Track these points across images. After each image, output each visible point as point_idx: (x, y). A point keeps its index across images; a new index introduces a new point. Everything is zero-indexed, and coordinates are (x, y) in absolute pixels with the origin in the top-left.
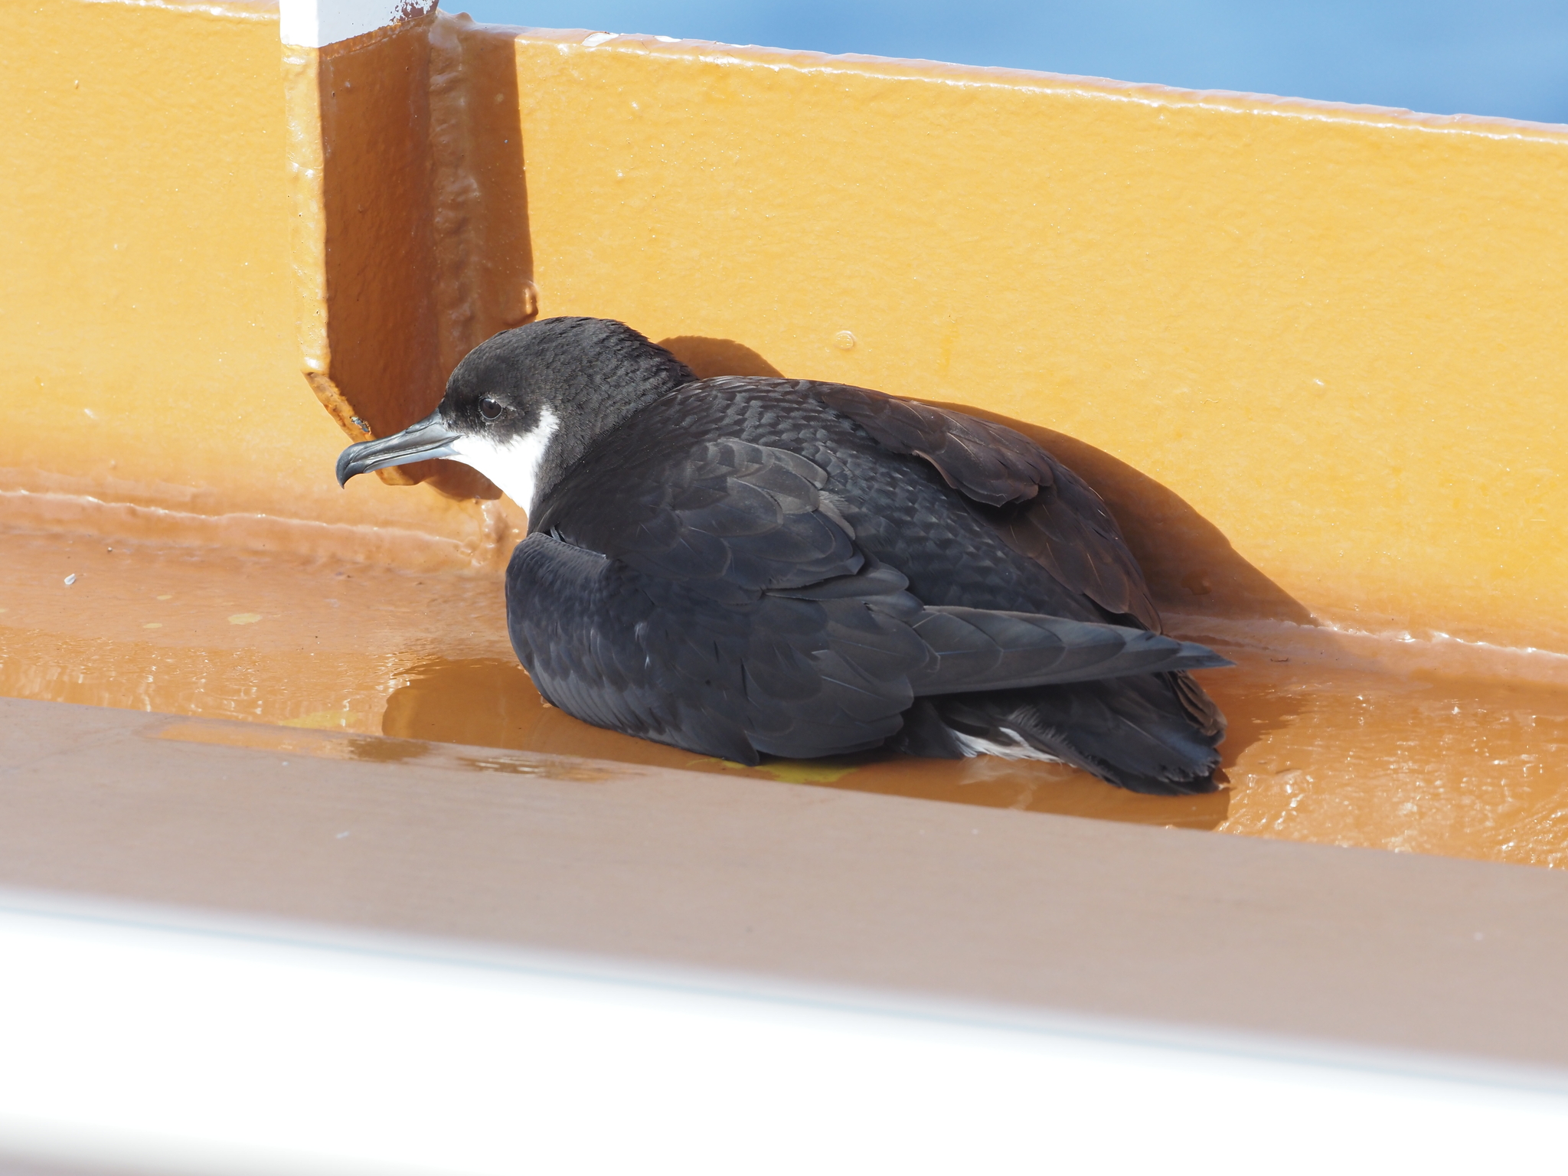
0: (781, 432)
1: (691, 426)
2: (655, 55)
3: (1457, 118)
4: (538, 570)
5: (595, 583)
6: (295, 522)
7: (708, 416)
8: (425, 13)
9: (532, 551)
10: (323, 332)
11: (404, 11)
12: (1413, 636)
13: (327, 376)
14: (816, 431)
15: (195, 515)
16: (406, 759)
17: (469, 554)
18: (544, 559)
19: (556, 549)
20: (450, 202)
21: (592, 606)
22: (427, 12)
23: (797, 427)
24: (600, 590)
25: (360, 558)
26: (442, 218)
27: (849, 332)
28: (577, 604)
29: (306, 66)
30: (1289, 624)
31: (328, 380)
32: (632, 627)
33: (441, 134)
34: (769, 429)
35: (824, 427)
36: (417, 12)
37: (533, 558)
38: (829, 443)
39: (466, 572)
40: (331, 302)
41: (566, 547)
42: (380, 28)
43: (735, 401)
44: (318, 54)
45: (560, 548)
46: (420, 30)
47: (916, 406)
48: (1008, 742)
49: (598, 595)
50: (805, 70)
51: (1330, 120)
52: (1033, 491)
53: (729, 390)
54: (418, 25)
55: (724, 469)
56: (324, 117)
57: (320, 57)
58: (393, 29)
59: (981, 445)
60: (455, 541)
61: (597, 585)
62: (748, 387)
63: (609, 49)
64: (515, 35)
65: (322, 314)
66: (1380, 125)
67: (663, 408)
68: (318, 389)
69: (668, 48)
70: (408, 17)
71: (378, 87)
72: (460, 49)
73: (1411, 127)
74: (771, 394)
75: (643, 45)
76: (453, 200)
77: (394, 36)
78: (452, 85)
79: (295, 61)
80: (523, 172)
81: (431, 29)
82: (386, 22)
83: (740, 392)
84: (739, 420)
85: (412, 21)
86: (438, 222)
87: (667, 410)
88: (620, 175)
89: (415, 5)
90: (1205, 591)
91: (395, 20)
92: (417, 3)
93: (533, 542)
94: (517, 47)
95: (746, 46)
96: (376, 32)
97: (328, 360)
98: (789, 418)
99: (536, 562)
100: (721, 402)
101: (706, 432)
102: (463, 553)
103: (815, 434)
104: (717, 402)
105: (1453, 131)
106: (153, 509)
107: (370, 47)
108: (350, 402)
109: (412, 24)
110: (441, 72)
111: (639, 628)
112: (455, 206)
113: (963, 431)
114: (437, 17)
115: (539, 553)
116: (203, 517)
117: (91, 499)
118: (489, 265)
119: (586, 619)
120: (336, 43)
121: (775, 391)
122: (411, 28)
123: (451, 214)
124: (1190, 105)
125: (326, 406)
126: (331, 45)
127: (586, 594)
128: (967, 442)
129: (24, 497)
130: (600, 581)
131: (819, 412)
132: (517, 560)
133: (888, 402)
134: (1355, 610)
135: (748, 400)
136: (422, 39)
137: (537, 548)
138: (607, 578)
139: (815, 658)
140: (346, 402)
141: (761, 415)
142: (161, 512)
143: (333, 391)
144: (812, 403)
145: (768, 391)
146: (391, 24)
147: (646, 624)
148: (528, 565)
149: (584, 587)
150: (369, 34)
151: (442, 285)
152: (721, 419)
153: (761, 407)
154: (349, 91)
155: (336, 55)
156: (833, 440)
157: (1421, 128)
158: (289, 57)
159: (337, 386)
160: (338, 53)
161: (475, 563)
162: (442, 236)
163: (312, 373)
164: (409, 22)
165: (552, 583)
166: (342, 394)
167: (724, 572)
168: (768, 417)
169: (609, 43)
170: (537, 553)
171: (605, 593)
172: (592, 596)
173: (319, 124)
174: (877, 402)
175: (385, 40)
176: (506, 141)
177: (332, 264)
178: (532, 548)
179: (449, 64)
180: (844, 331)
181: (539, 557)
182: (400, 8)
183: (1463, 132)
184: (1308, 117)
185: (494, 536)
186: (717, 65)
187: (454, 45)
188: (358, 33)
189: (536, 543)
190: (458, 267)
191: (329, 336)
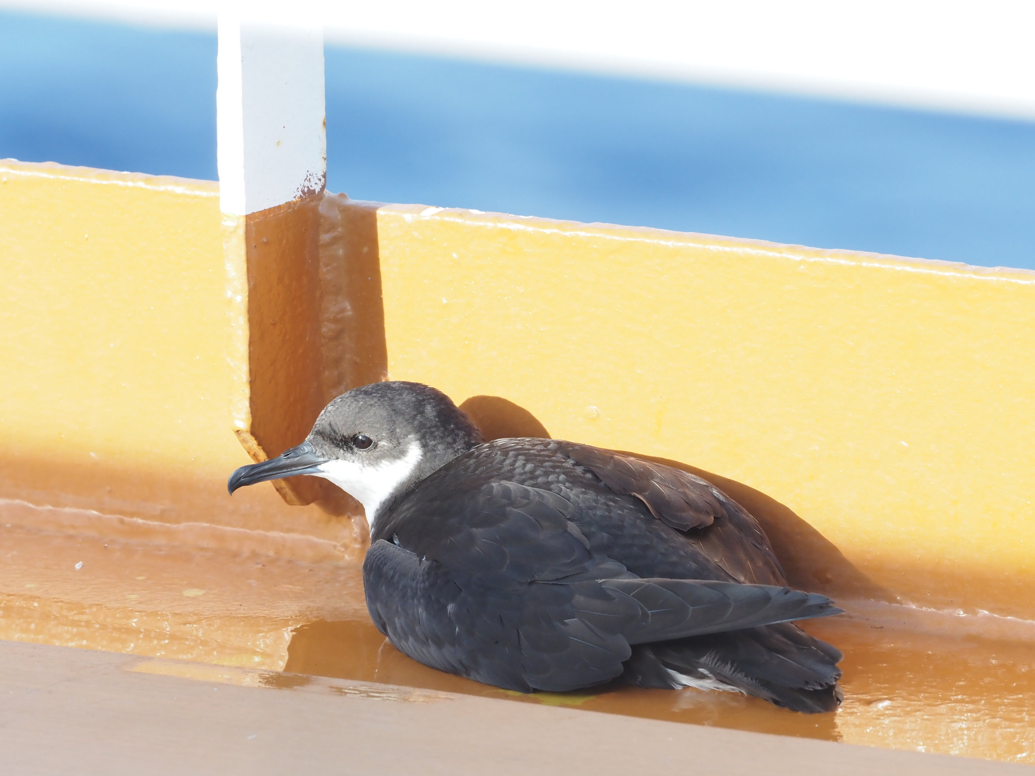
0: (537, 477)
1: (481, 473)
2: (468, 222)
3: (997, 270)
4: (383, 567)
5: (420, 577)
6: (229, 529)
7: (492, 467)
8: (317, 192)
9: (378, 554)
10: (247, 403)
11: (303, 191)
12: (965, 613)
13: (249, 432)
14: (559, 476)
15: (163, 524)
16: (295, 687)
17: (343, 552)
18: (387, 560)
19: (394, 552)
20: (332, 318)
21: (418, 592)
22: (318, 192)
23: (547, 474)
24: (424, 581)
25: (271, 553)
26: (327, 328)
27: (595, 407)
28: (409, 591)
29: (237, 227)
30: (883, 603)
31: (250, 435)
32: (445, 607)
33: (326, 273)
34: (529, 475)
35: (564, 473)
36: (311, 192)
37: (379, 559)
38: (567, 484)
39: (341, 563)
40: (252, 383)
41: (401, 551)
42: (286, 203)
43: (509, 456)
44: (245, 219)
45: (397, 551)
46: (313, 204)
47: (631, 461)
48: (702, 677)
49: (422, 585)
50: (567, 234)
51: (914, 270)
52: (711, 520)
53: (505, 450)
54: (312, 201)
55: (505, 501)
56: (248, 261)
57: (246, 221)
58: (295, 203)
59: (673, 489)
60: (334, 543)
61: (421, 578)
62: (517, 447)
63: (438, 218)
64: (376, 208)
65: (244, 392)
66: (947, 274)
67: (467, 460)
68: (244, 441)
69: (477, 218)
70: (305, 195)
71: (284, 241)
72: (339, 217)
73: (966, 276)
74: (532, 451)
75: (461, 215)
76: (334, 317)
77: (296, 208)
78: (335, 241)
79: (230, 224)
80: (381, 299)
81: (320, 204)
82: (290, 198)
83: (511, 451)
84: (511, 469)
85: (308, 198)
86: (324, 332)
87: (469, 461)
88: (445, 301)
89: (310, 188)
90: (828, 581)
91: (296, 197)
92: (311, 186)
93: (379, 547)
94: (378, 216)
95: (529, 217)
96: (284, 205)
97: (250, 422)
98: (542, 467)
99: (382, 562)
100: (499, 457)
101: (492, 477)
102: (339, 550)
103: (558, 478)
104: (497, 456)
105: (994, 278)
106: (135, 519)
107: (279, 216)
108: (264, 450)
109: (308, 200)
110: (327, 231)
111: (450, 608)
112: (336, 321)
113: (661, 480)
114: (324, 196)
115: (383, 556)
116: (168, 525)
117: (94, 512)
118: (358, 360)
119: (415, 601)
120: (257, 212)
121: (533, 449)
122: (307, 202)
123: (333, 326)
124: (821, 260)
125: (249, 453)
126: (253, 213)
127: (414, 584)
128: (663, 487)
129: (50, 511)
130: (423, 575)
131: (563, 462)
132: (369, 560)
133: (612, 458)
134: (927, 594)
135: (516, 456)
136: (314, 210)
137: (381, 552)
138: (428, 573)
139: (566, 624)
140: (262, 450)
141: (524, 465)
142: (140, 521)
143: (253, 443)
144: (559, 456)
145: (529, 449)
146: (294, 200)
147: (454, 604)
148: (376, 564)
149: (413, 579)
150: (279, 207)
151: (327, 373)
152: (501, 468)
153: (525, 460)
154: (266, 244)
155: (257, 220)
156: (569, 482)
157: (974, 276)
158: (225, 221)
159: (256, 439)
160: (259, 219)
161: (347, 557)
162: (327, 340)
163: (239, 431)
164: (305, 198)
165: (393, 577)
166: (259, 444)
167: (504, 570)
168: (529, 466)
169: (438, 214)
170: (381, 555)
171: (427, 584)
172: (419, 585)
173: (245, 266)
174: (607, 456)
175: (290, 210)
176: (370, 278)
177: (253, 359)
178: (379, 552)
179: (333, 227)
180: (591, 407)
181: (383, 558)
182: (300, 190)
183: (1001, 279)
184: (898, 268)
185: (360, 539)
186: (509, 229)
187: (336, 215)
188: (272, 206)
189: (381, 548)
190: (337, 362)
191: (251, 406)
